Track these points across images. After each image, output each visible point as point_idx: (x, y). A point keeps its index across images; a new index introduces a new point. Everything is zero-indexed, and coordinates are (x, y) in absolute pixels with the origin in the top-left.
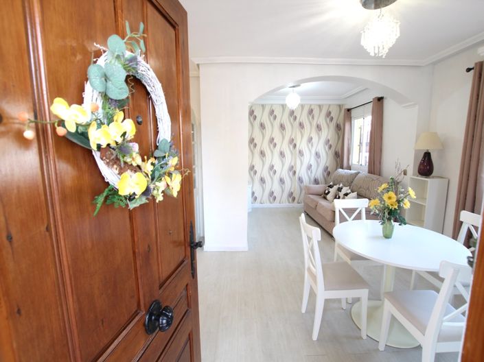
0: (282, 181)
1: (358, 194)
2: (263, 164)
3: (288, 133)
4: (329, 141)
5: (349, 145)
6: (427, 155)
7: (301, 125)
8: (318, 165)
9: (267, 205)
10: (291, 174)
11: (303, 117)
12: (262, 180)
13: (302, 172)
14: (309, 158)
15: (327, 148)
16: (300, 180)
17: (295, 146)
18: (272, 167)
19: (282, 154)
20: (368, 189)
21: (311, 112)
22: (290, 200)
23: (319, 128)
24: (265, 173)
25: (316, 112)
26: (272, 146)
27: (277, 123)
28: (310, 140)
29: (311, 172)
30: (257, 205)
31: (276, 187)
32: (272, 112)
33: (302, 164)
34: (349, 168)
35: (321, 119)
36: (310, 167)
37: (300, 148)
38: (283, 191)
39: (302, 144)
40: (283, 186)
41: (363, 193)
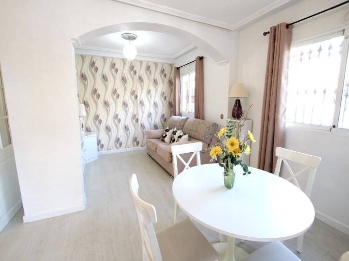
0: (126, 128)
1: (189, 136)
2: (108, 114)
3: (130, 85)
4: (164, 93)
5: (179, 96)
6: (238, 102)
7: (141, 79)
8: (156, 113)
9: (114, 151)
10: (134, 121)
11: (142, 72)
12: (108, 129)
13: (143, 119)
14: (148, 107)
15: (163, 99)
16: (143, 126)
17: (136, 97)
18: (116, 116)
19: (125, 104)
20: (196, 131)
21: (148, 68)
22: (135, 144)
23: (155, 82)
24: (110, 122)
25: (152, 68)
26: (115, 97)
27: (118, 76)
28: (149, 92)
29: (151, 120)
30: (104, 152)
31: (122, 135)
32: (113, 65)
33: (143, 112)
34: (180, 115)
35: (157, 75)
36: (150, 115)
37: (141, 99)
38: (128, 137)
39: (142, 96)
40: (128, 133)
41: (193, 134)
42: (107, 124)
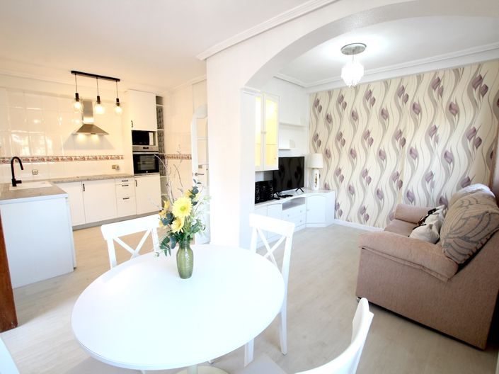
0: (379, 194)
2: (353, 168)
3: (393, 123)
4: (475, 131)
7: (416, 109)
8: (448, 174)
9: (355, 224)
10: (395, 185)
11: (421, 95)
12: (351, 190)
13: (415, 184)
14: (430, 160)
15: (470, 144)
17: (404, 142)
18: (365, 173)
19: (382, 155)
21: (436, 84)
23: (453, 109)
24: (356, 181)
25: (448, 83)
27: (375, 110)
28: (433, 131)
29: (432, 186)
30: (341, 221)
31: (370, 203)
33: (414, 170)
35: (459, 93)
36: (429, 177)
37: (413, 146)
38: (380, 210)
39: (417, 139)
40: (382, 202)
42: (351, 184)
